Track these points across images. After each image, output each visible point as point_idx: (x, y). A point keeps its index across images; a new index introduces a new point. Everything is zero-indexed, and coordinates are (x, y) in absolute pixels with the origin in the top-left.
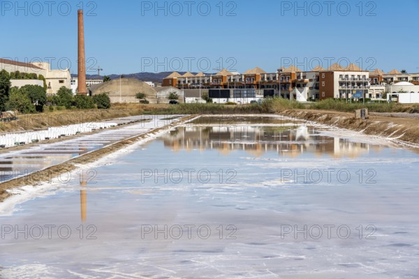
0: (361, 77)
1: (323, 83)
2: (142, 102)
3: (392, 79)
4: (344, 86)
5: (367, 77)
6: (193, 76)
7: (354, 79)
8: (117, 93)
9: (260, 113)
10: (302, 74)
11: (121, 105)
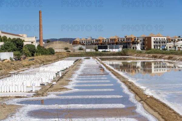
0: (163, 39)
1: (147, 42)
2: (67, 51)
3: (175, 40)
4: (156, 43)
5: (166, 39)
6: (86, 40)
7: (160, 40)
8: (56, 48)
9: (122, 56)
10: (136, 38)
11: (58, 53)
